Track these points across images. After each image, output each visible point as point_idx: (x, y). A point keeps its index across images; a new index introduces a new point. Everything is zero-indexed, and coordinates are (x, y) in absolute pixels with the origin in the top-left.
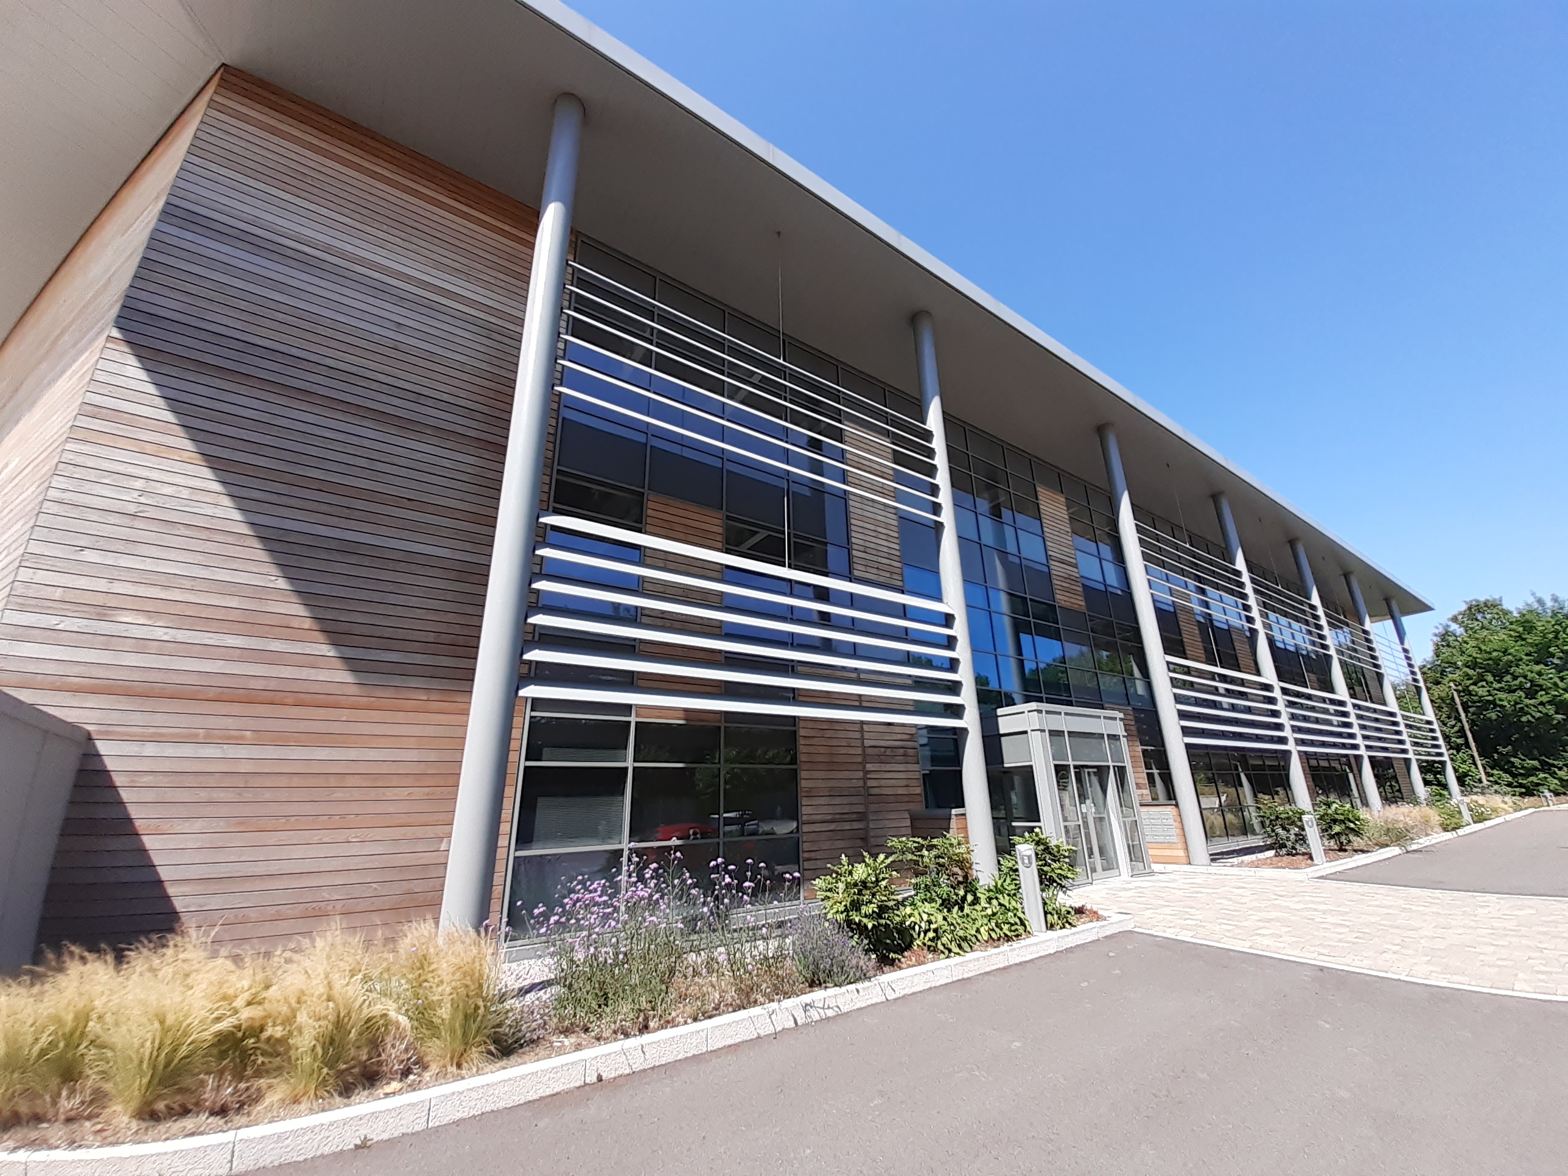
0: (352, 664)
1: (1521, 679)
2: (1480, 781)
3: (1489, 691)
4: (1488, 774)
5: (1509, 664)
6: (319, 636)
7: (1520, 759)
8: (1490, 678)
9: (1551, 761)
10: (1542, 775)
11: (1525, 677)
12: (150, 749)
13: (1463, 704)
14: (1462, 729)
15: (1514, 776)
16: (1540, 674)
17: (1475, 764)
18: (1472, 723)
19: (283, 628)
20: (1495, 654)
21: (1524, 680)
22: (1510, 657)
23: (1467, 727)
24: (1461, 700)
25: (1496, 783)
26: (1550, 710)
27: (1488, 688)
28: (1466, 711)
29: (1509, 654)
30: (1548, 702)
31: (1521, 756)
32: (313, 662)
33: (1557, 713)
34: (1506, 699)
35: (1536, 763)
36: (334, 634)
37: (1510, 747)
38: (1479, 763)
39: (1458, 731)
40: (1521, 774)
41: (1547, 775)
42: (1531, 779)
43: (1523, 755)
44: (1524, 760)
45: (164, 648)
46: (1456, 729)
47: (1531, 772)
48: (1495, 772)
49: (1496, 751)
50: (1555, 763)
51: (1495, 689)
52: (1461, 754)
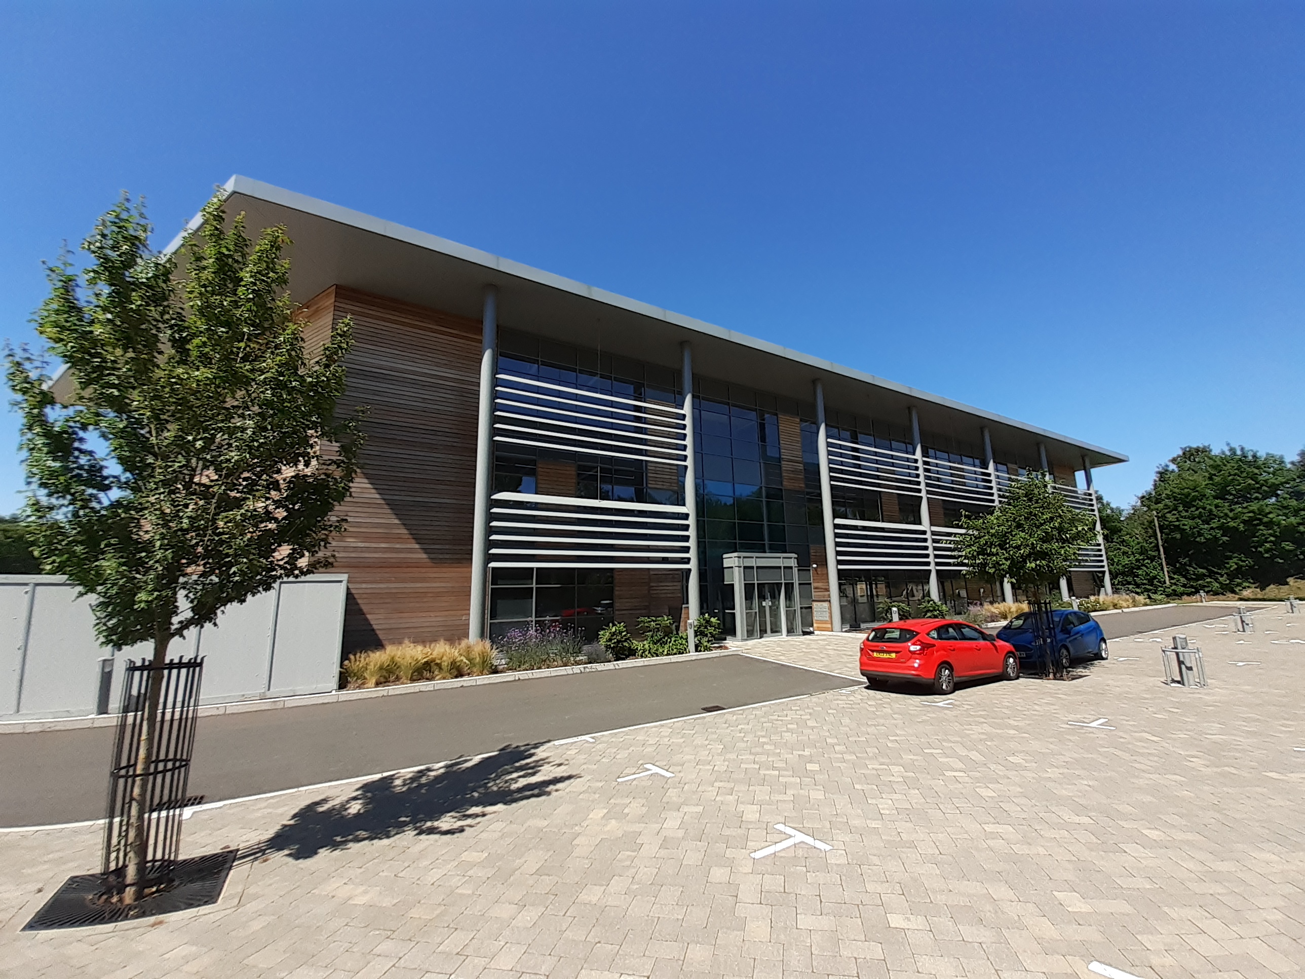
0: (426, 551)
1: (1200, 510)
2: (1165, 582)
3: (1177, 518)
4: (1171, 578)
5: (1195, 499)
6: (413, 541)
7: (1193, 567)
8: (1181, 508)
9: (1215, 570)
10: (1209, 580)
11: (1204, 508)
12: (364, 586)
13: (1160, 526)
14: (1157, 546)
15: (1187, 579)
16: (1217, 506)
17: (1162, 569)
18: (1165, 541)
19: (398, 538)
20: (1186, 490)
21: (1203, 511)
22: (1196, 493)
23: (1160, 543)
24: (1159, 524)
25: (1175, 584)
26: (1219, 533)
27: (1177, 516)
28: (1161, 532)
29: (1197, 491)
30: (1217, 527)
31: (1194, 566)
32: (411, 551)
33: (1222, 536)
34: (1187, 524)
35: (1204, 571)
36: (418, 540)
37: (1187, 559)
38: (1165, 569)
39: (1154, 547)
40: (1192, 579)
41: (1212, 580)
42: (1200, 582)
43: (1196, 565)
44: (1196, 569)
45: (362, 550)
46: (1153, 544)
47: (1201, 577)
48: (1176, 576)
49: (1178, 562)
50: (1219, 571)
51: (1182, 517)
52: (1154, 563)
